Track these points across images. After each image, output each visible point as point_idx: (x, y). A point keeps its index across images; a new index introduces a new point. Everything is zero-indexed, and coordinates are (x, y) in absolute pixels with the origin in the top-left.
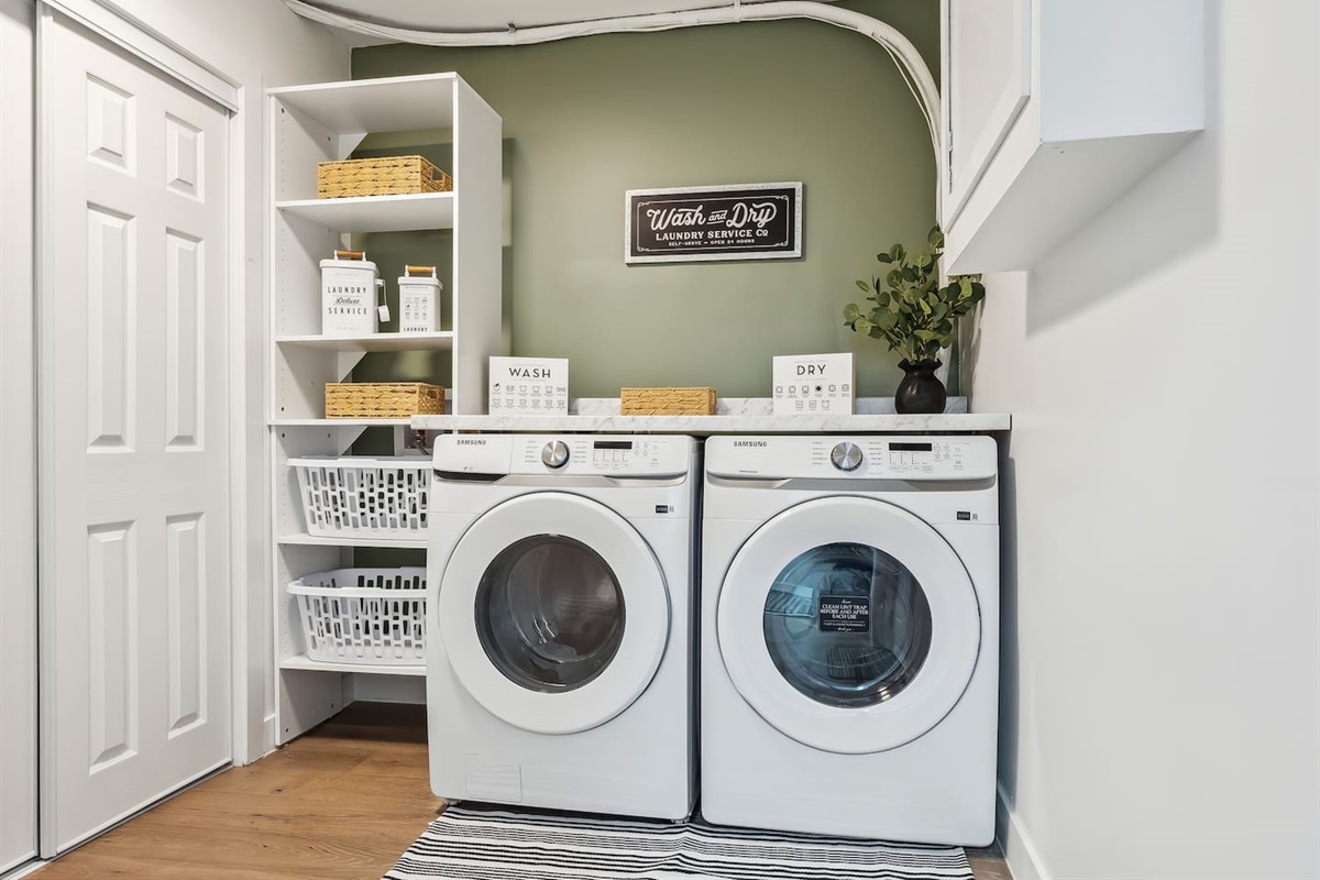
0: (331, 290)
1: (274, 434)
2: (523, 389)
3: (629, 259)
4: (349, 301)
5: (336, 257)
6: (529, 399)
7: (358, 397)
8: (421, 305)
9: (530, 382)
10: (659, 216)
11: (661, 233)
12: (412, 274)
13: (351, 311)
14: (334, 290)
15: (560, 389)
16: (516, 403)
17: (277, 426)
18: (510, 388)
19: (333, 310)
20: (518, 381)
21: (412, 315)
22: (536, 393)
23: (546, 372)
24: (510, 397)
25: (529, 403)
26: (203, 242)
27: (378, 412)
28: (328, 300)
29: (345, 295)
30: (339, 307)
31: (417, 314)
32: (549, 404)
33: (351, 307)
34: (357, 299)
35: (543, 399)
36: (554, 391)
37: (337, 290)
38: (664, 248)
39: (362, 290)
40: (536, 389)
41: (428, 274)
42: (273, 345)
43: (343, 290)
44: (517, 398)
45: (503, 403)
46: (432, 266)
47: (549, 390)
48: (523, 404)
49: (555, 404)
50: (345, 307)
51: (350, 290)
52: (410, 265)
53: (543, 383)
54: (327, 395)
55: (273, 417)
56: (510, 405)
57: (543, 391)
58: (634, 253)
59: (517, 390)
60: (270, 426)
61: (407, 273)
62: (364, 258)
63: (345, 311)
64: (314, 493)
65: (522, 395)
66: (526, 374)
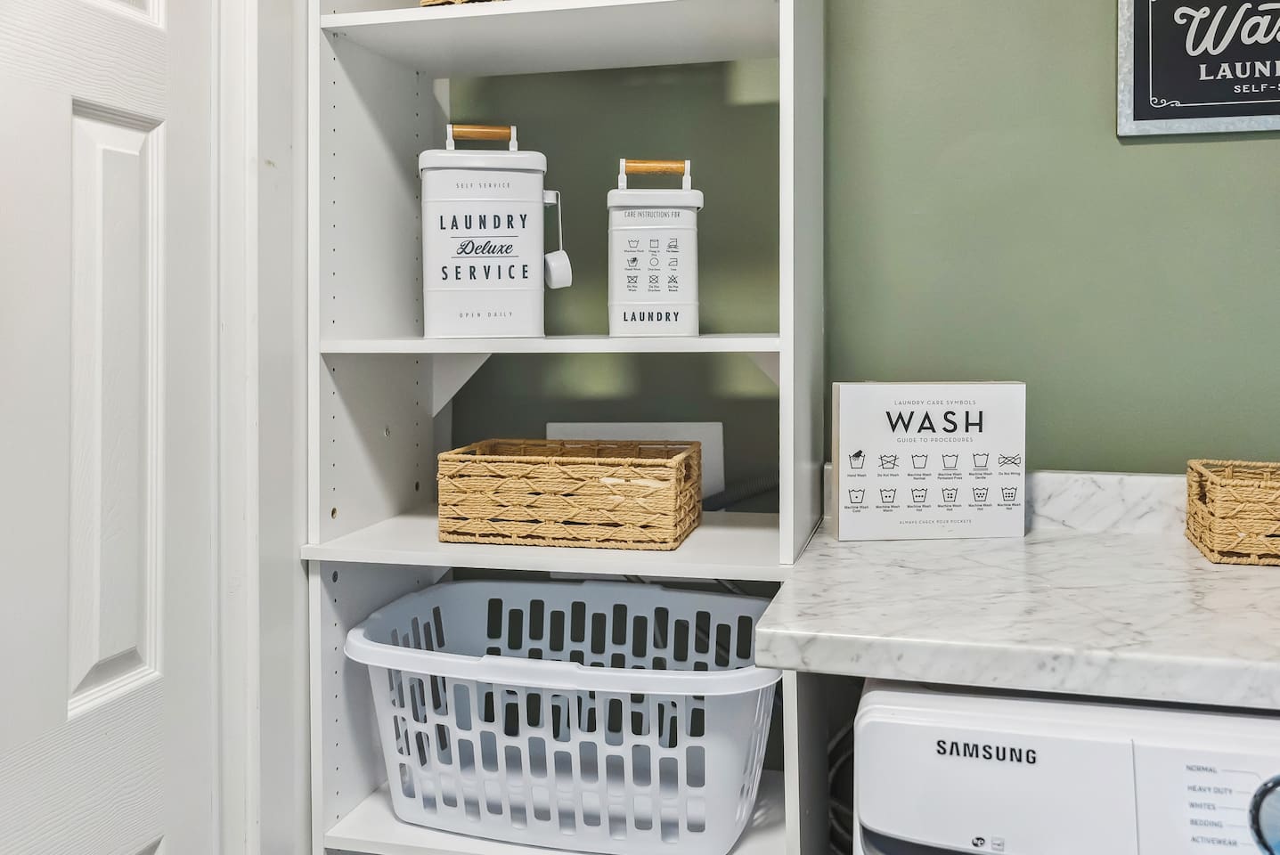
0: (448, 223)
1: (316, 581)
2: (920, 462)
3: (1129, 126)
4: (488, 249)
5: (450, 143)
6: (934, 486)
7: (519, 491)
8: (665, 257)
9: (935, 446)
10: (1205, 24)
11: (1213, 63)
12: (636, 181)
13: (493, 272)
14: (455, 224)
15: (1006, 460)
16: (904, 498)
17: (323, 564)
18: (888, 462)
19: (451, 272)
20: (909, 443)
21: (643, 282)
22: (950, 472)
23: (974, 418)
24: (888, 483)
25: (935, 497)
26: (160, 129)
27: (573, 531)
28: (439, 248)
29: (479, 236)
30: (465, 263)
31: (654, 279)
32: (980, 495)
33: (493, 261)
34: (506, 242)
35: (966, 486)
36: (993, 466)
37: (461, 223)
38: (1220, 99)
39: (517, 222)
40: (950, 462)
41: (673, 181)
42: (315, 363)
43: (475, 222)
44: (903, 485)
45: (873, 499)
46: (683, 160)
47: (981, 461)
48: (919, 498)
49: (995, 497)
50: (480, 262)
51: (490, 222)
52: (628, 158)
53: (965, 446)
54: (443, 483)
55: (314, 539)
56: (888, 502)
57: (965, 466)
58: (1142, 112)
59: (905, 465)
60: (306, 564)
61: (622, 179)
62: (513, 144)
63: (480, 273)
64: (414, 727)
65: (917, 477)
66: (927, 424)
